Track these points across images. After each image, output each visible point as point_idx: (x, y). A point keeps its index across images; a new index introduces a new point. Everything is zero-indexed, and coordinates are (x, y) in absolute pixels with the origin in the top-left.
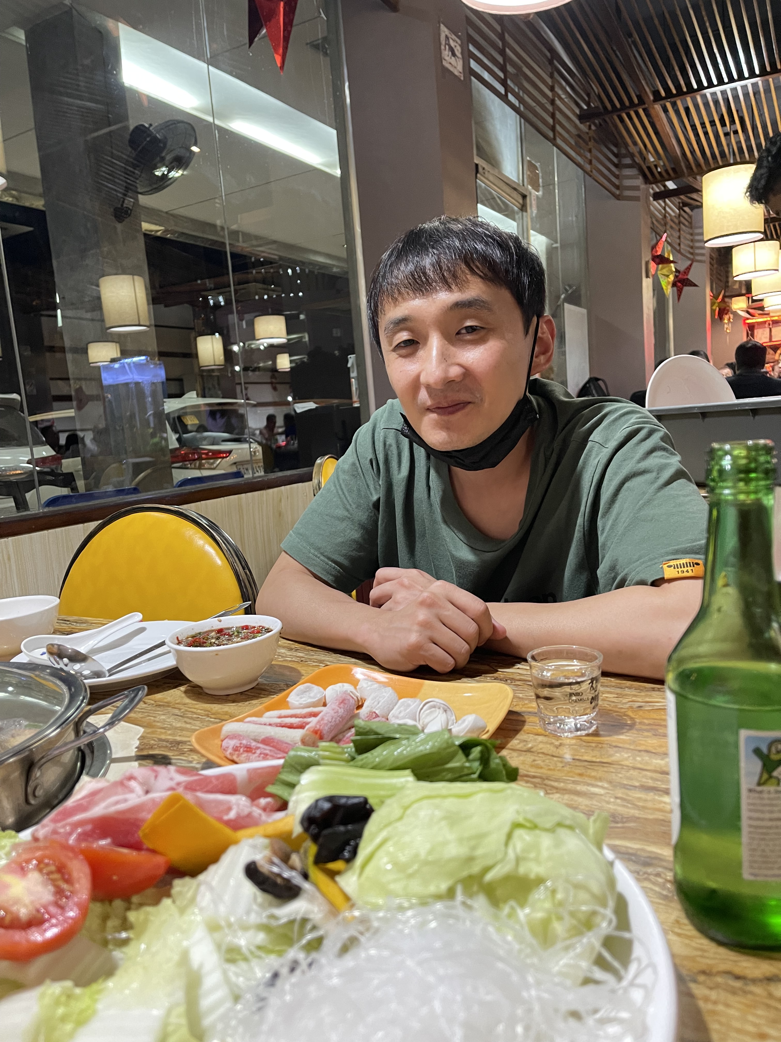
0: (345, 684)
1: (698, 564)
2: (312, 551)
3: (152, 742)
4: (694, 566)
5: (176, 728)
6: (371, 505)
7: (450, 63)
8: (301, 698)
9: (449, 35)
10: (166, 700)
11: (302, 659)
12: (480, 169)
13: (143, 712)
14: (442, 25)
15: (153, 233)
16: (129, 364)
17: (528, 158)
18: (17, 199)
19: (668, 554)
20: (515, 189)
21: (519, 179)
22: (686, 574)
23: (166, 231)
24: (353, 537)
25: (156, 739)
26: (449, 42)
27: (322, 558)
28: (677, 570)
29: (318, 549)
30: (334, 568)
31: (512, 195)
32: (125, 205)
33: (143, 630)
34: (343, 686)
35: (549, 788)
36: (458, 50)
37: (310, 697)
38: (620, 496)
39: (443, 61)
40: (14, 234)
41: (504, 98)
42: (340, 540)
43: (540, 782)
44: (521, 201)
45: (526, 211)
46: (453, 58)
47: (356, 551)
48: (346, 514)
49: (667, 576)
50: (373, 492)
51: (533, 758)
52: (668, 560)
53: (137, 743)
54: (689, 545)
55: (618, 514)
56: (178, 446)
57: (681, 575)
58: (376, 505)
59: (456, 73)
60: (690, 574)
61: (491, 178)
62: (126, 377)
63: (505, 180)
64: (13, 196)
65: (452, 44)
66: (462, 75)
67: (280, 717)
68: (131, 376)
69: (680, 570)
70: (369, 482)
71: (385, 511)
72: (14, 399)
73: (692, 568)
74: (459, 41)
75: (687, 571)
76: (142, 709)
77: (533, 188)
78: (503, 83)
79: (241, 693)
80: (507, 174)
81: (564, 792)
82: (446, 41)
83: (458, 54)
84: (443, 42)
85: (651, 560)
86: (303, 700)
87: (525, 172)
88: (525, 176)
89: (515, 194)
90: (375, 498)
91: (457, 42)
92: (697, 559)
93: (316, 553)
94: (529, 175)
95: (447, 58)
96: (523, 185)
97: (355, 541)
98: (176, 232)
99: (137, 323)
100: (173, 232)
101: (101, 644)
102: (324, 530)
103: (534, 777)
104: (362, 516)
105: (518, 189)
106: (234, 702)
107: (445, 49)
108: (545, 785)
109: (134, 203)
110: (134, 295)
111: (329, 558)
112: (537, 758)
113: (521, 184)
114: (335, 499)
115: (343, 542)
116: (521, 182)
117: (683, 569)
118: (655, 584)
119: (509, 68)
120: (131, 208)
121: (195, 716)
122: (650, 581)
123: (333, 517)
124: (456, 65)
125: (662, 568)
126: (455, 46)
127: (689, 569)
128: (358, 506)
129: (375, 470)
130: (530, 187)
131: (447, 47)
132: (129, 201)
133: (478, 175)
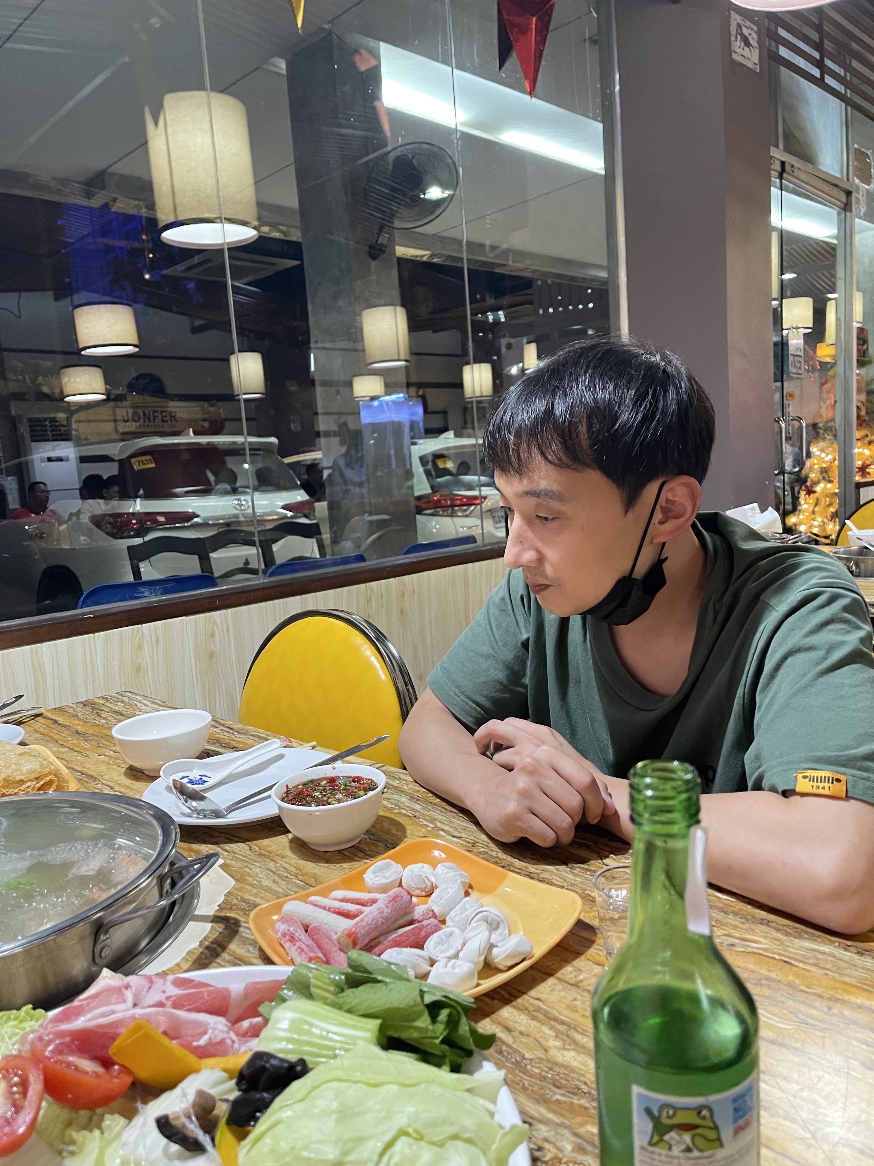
0: (425, 865)
1: (838, 780)
2: (453, 689)
3: (235, 901)
4: (833, 783)
5: (262, 887)
6: (519, 644)
7: (742, 55)
8: (375, 877)
9: (741, 23)
10: (269, 849)
11: (417, 814)
12: (788, 167)
13: (243, 861)
14: (732, 12)
15: (418, 259)
16: (387, 402)
17: (856, 146)
18: (285, 235)
19: (808, 760)
20: (836, 186)
21: (842, 173)
22: (821, 791)
23: (432, 256)
24: (496, 678)
25: (239, 898)
26: (741, 30)
27: (462, 697)
28: (812, 783)
29: (459, 687)
30: (474, 709)
31: (831, 194)
32: (379, 242)
33: (281, 757)
34: (423, 867)
35: (570, 1041)
36: (753, 38)
37: (385, 877)
38: (782, 671)
39: (733, 54)
40: (283, 268)
41: (820, 83)
42: (483, 679)
43: (565, 1032)
44: (844, 199)
45: (851, 211)
46: (746, 49)
47: (500, 692)
48: (491, 651)
49: (798, 789)
50: (523, 630)
51: (575, 995)
52: (806, 769)
53: (221, 899)
54: (835, 753)
55: (776, 693)
56: (430, 491)
57: (815, 791)
58: (525, 645)
59: (750, 65)
60: (826, 792)
61: (802, 176)
62: (384, 416)
63: (822, 176)
64: (281, 232)
65: (746, 32)
66: (758, 67)
67: (342, 900)
68: (389, 415)
69: (815, 784)
70: (519, 619)
71: (534, 653)
72: (271, 444)
73: (830, 785)
74: (755, 28)
75: (824, 788)
76: (245, 856)
77: (862, 182)
78: (820, 64)
79: (340, 851)
80: (824, 169)
81: (582, 1050)
82: (737, 30)
83: (754, 43)
84: (733, 32)
85: (788, 763)
86: (377, 879)
87: (850, 163)
88: (851, 168)
89: (835, 192)
90: (524, 637)
91: (752, 29)
92: (840, 773)
93: (457, 691)
94: (857, 166)
95: (738, 50)
96: (848, 179)
97: (498, 682)
98: (443, 255)
99: (396, 358)
100: (439, 256)
101: (241, 769)
102: (468, 667)
103: (563, 1023)
104: (509, 655)
105: (840, 184)
106: (328, 861)
107: (736, 40)
108: (568, 1036)
109: (389, 238)
110: (394, 327)
111: (469, 698)
112: (579, 997)
113: (845, 179)
114: (482, 634)
115: (485, 683)
116: (845, 175)
117: (819, 784)
118: (786, 794)
119: (828, 45)
120: (385, 243)
121: (286, 874)
122: (780, 790)
123: (477, 653)
124: (750, 57)
125: (796, 777)
126: (750, 34)
127: (827, 785)
128: (505, 644)
129: (526, 606)
130: (857, 181)
131: (739, 37)
132: (383, 239)
133: (785, 175)
